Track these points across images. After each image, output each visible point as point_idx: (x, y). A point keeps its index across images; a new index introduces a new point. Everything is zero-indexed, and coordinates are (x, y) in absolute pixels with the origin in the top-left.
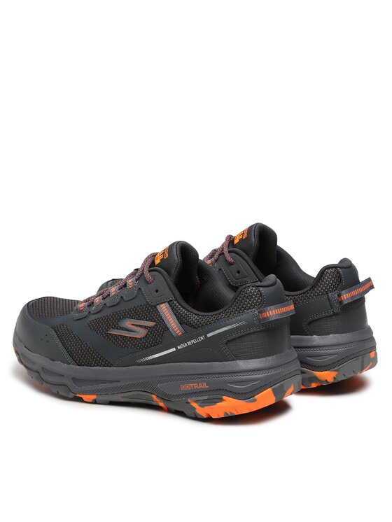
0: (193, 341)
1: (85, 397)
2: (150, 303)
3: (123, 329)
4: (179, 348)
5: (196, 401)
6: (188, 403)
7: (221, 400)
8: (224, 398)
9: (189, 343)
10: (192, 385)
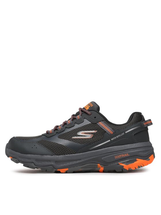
0: (119, 136)
1: (61, 170)
2: (93, 122)
3: (79, 136)
4: (112, 139)
5: (123, 163)
6: (119, 164)
7: (136, 160)
8: (137, 159)
9: (117, 137)
10: (121, 155)
